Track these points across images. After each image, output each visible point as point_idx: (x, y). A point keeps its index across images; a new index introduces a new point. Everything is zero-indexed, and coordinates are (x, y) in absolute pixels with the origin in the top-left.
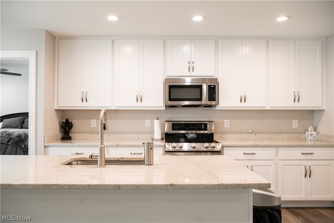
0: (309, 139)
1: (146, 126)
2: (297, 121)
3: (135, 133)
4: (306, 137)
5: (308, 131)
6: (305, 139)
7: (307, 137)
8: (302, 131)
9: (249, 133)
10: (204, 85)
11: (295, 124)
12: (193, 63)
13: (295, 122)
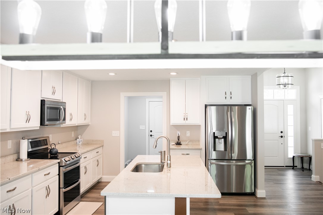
1: (8, 147)
5: (78, 138)
6: (76, 144)
8: (75, 139)
9: (59, 143)
10: (62, 107)
11: (73, 135)
12: (54, 88)
13: (73, 133)
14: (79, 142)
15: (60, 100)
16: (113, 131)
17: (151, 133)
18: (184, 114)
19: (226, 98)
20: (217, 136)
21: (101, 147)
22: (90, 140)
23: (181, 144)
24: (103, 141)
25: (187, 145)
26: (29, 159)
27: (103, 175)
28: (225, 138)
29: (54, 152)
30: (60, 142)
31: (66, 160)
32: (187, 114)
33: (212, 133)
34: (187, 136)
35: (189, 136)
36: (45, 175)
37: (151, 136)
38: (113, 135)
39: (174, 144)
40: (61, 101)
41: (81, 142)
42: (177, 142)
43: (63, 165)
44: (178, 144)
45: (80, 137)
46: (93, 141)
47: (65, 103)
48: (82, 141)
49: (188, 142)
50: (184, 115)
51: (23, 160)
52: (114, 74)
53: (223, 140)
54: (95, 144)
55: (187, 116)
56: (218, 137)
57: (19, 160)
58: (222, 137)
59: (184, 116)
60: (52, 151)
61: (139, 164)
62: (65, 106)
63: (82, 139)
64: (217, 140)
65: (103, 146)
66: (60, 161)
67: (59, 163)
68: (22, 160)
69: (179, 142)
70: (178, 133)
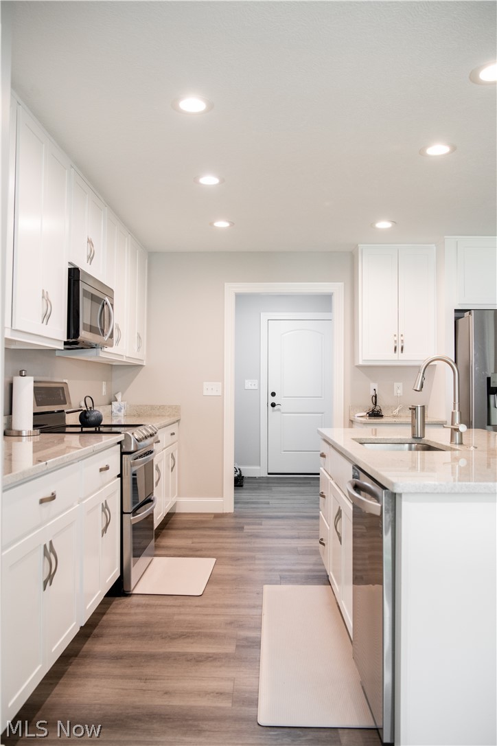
0: (121, 414)
4: (112, 412)
5: (116, 400)
7: (115, 411)
8: (107, 402)
10: (107, 300)
11: (104, 391)
13: (104, 384)
14: (119, 410)
16: (205, 383)
17: (272, 400)
18: (395, 336)
21: (174, 423)
22: (146, 406)
23: (383, 416)
24: (177, 409)
25: (395, 416)
26: (38, 432)
27: (179, 495)
29: (93, 419)
31: (136, 437)
32: (402, 336)
34: (395, 394)
35: (402, 394)
36: (100, 470)
37: (273, 405)
38: (205, 393)
39: (365, 414)
41: (123, 411)
42: (373, 411)
43: (132, 449)
44: (375, 414)
45: (119, 397)
46: (152, 407)
47: (114, 292)
48: (127, 407)
49: (398, 410)
50: (396, 338)
51: (24, 433)
52: (227, 224)
54: (159, 416)
55: (402, 341)
57: (13, 433)
59: (396, 341)
60: (88, 415)
62: (113, 299)
63: (126, 402)
64: (493, 398)
65: (179, 421)
66: (123, 438)
67: (120, 443)
68: (19, 434)
69: (378, 411)
70: (374, 385)
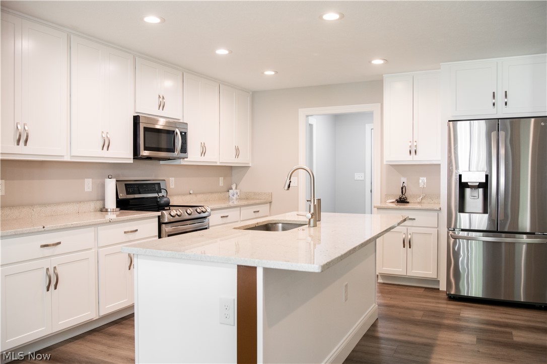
0: (234, 198)
1: (87, 189)
2: (222, 178)
3: (73, 202)
4: (229, 196)
5: (232, 189)
6: (228, 199)
7: (231, 196)
9: (190, 194)
10: (177, 131)
11: (221, 182)
12: (163, 98)
13: (221, 179)
14: (233, 195)
15: (179, 119)
18: (410, 142)
19: (494, 104)
20: (467, 183)
22: (251, 192)
23: (408, 202)
24: (270, 195)
25: (419, 203)
26: (118, 209)
28: (485, 186)
29: (163, 202)
30: (191, 192)
31: (172, 215)
32: (416, 142)
33: (456, 176)
34: (420, 186)
35: (425, 186)
36: (125, 232)
39: (393, 201)
40: (181, 121)
41: (235, 196)
42: (400, 198)
43: (167, 221)
44: (402, 201)
45: (234, 187)
46: (255, 194)
47: (187, 124)
48: (239, 194)
49: (421, 198)
50: (410, 144)
51: (109, 210)
52: (273, 73)
53: (481, 190)
55: (416, 146)
56: (469, 184)
57: (104, 210)
58: (478, 184)
59: (410, 146)
61: (274, 222)
62: (187, 129)
63: (238, 191)
64: (468, 191)
65: (270, 202)
66: (160, 214)
67: (159, 217)
68: (107, 211)
69: (404, 199)
70: (403, 179)
